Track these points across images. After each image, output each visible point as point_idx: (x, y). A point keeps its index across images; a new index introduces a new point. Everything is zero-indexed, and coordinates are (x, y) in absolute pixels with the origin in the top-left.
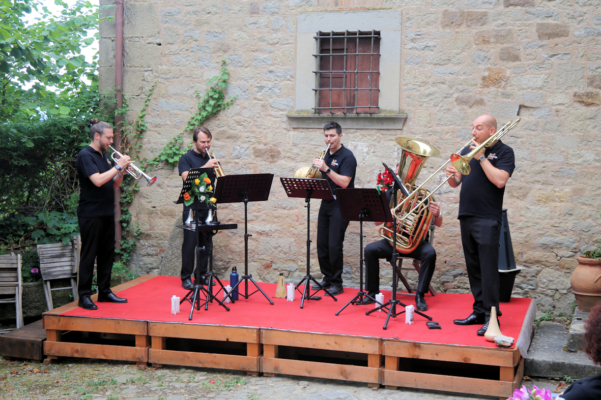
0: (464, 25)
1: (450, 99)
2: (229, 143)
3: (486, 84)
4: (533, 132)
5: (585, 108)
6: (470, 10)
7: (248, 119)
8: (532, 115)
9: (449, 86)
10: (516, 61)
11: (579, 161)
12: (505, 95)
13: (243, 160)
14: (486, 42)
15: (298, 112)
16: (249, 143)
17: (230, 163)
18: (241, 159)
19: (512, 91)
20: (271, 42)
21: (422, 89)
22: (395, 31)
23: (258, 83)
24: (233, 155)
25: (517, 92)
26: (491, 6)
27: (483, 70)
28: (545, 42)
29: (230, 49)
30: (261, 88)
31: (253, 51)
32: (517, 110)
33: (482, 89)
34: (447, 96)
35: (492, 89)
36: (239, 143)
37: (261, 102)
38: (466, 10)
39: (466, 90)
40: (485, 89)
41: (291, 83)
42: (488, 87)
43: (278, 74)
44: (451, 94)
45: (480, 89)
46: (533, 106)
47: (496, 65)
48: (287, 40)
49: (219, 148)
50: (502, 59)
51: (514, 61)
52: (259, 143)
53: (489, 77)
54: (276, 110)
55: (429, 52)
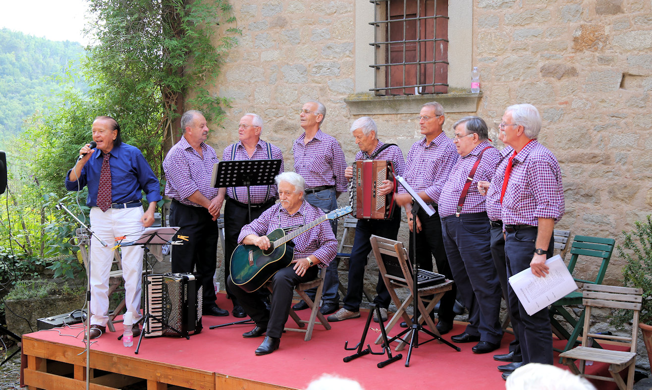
1: (534, 69)
2: (287, 135)
3: (578, 47)
4: (641, 110)
8: (640, 86)
9: (532, 52)
10: (616, 13)
12: (604, 61)
15: (358, 95)
17: (289, 159)
19: (613, 54)
20: (328, 12)
21: (500, 58)
23: (316, 62)
25: (619, 55)
27: (574, 28)
29: (287, 23)
30: (320, 67)
31: (310, 24)
32: (620, 80)
33: (573, 55)
34: (530, 66)
35: (587, 53)
37: (320, 85)
39: (553, 56)
40: (578, 54)
41: (351, 60)
42: (581, 51)
43: (337, 50)
44: (534, 64)
45: (572, 55)
46: (641, 74)
47: (591, 20)
48: (346, 7)
49: (278, 142)
50: (599, 12)
51: (614, 14)
53: (582, 37)
54: (335, 94)
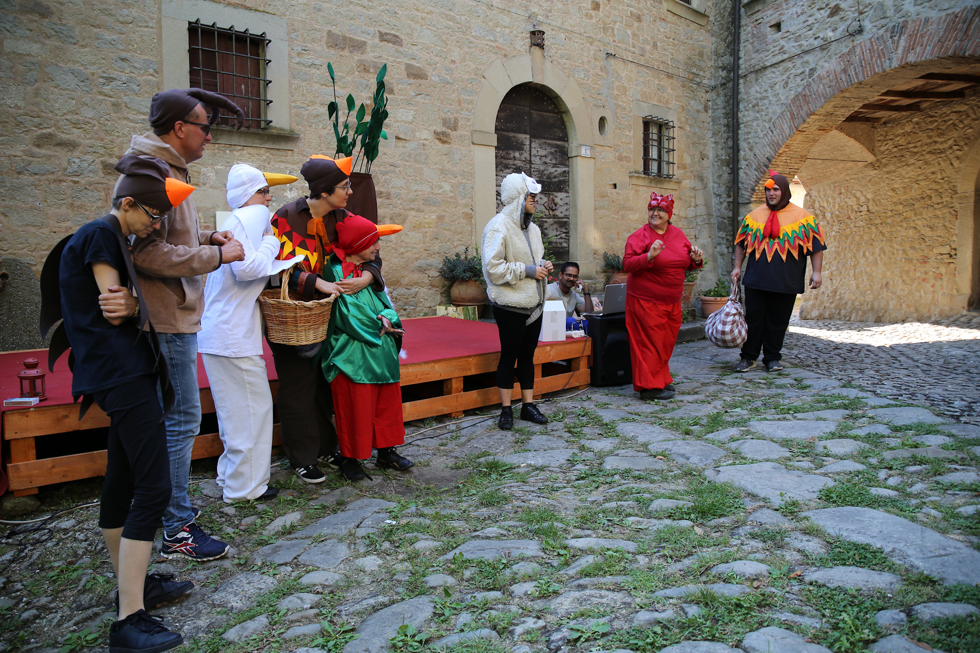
0: (347, 50)
2: (61, 152)
4: (407, 163)
5: (441, 145)
6: (351, 36)
7: (91, 121)
8: (404, 147)
11: (440, 191)
13: (87, 179)
14: (366, 70)
16: (94, 154)
17: (65, 182)
18: (82, 176)
20: (121, 19)
21: (311, 109)
22: (282, 40)
23: (104, 72)
24: (70, 170)
26: (370, 37)
28: (412, 81)
29: (52, 13)
30: (110, 79)
31: (93, 26)
36: (76, 153)
37: (111, 99)
38: (347, 35)
41: (155, 79)
43: (136, 64)
48: (146, 22)
49: (44, 159)
51: (389, 94)
52: (110, 155)
54: (134, 112)
55: (315, 70)
